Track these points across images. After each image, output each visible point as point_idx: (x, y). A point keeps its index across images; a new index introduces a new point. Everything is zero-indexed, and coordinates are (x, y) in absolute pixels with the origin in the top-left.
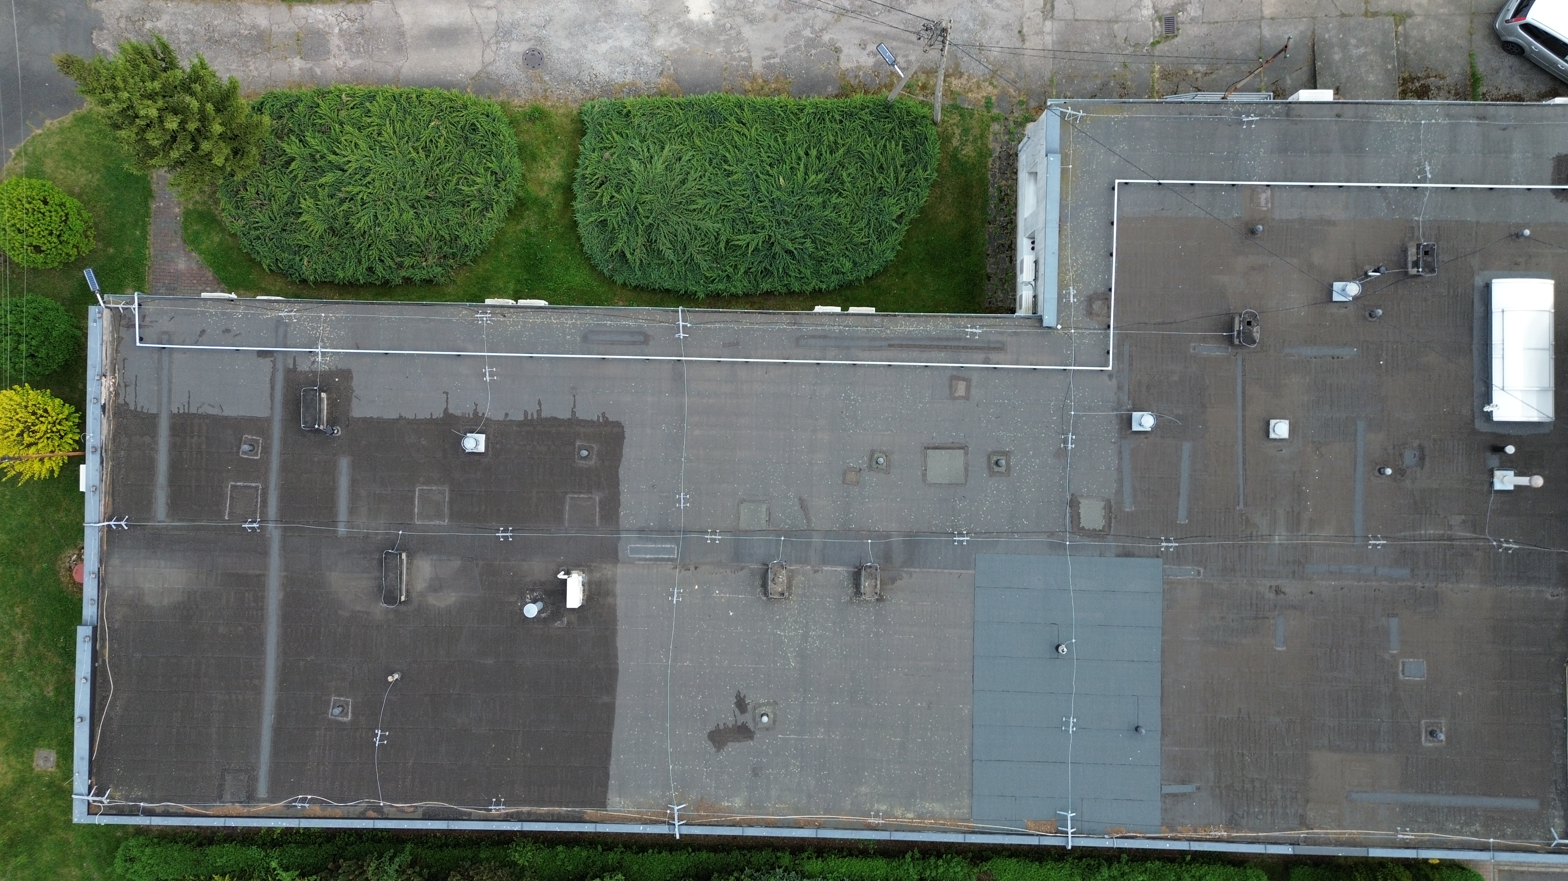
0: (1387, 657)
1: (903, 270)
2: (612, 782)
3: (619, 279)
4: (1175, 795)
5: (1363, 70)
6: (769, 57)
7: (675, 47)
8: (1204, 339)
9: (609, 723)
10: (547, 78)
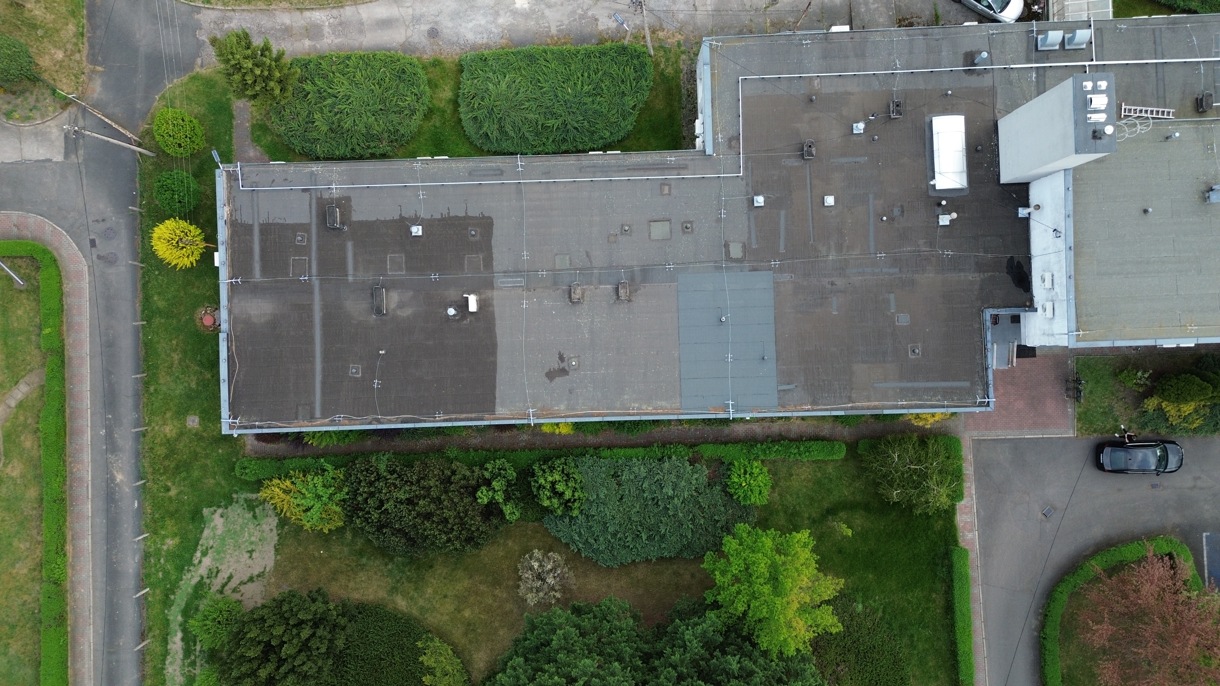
0: (889, 314)
1: (638, 136)
2: (497, 400)
3: (485, 148)
4: (784, 390)
5: (877, 16)
6: (560, 26)
7: (509, 23)
8: (789, 157)
9: (494, 370)
10: (441, 43)
